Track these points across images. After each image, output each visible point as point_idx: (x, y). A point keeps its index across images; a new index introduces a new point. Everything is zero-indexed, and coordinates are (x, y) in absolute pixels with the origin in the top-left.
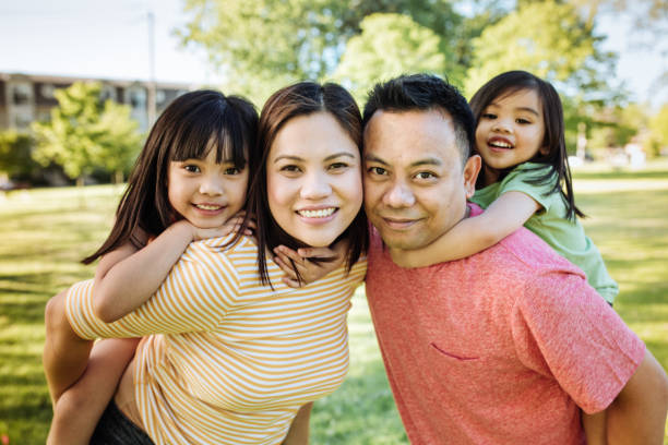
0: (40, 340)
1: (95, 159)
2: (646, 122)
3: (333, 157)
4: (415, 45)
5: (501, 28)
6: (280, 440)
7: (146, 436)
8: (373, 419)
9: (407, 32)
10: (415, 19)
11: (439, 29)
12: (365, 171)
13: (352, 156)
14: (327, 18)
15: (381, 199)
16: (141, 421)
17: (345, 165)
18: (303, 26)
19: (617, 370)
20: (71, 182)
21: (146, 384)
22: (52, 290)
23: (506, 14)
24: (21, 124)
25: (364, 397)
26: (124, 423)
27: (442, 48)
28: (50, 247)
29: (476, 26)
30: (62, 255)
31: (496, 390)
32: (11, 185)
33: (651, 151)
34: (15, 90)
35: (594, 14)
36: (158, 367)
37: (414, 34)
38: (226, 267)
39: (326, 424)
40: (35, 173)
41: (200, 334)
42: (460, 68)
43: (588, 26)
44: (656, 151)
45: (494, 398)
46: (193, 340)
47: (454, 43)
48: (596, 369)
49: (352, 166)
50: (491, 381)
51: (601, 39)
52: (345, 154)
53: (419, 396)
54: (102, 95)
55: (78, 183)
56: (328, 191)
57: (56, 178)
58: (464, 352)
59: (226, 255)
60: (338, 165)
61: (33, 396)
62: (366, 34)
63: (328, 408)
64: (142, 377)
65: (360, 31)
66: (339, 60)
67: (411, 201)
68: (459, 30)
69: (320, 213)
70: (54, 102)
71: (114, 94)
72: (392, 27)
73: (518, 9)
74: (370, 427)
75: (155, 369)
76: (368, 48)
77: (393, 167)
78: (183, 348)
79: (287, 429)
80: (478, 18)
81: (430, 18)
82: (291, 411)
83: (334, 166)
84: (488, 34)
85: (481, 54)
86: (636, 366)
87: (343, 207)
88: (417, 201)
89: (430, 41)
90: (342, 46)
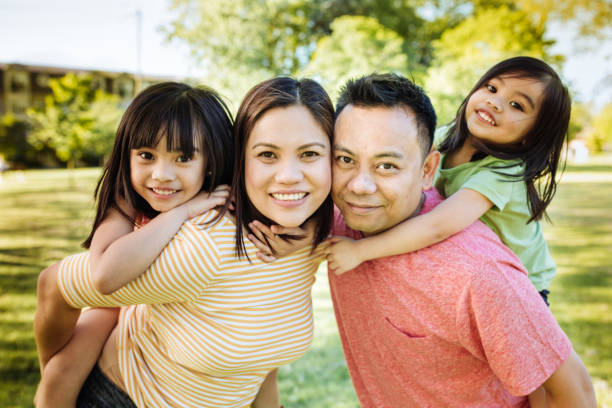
0: (30, 309)
1: (85, 144)
2: (589, 119)
3: (306, 146)
4: (380, 45)
5: (460, 32)
6: (250, 402)
7: (127, 397)
8: (332, 387)
9: (373, 33)
10: (381, 22)
11: (403, 30)
12: (334, 160)
13: (323, 146)
14: (300, 19)
15: (346, 186)
16: (123, 383)
17: (317, 154)
18: (278, 26)
19: (544, 363)
20: (62, 164)
21: (128, 348)
22: (42, 263)
23: (464, 19)
24: (18, 110)
25: (325, 367)
26: (107, 385)
27: (405, 49)
28: (42, 224)
29: (437, 28)
30: (52, 231)
31: (440, 365)
32: (7, 166)
33: (594, 147)
34: (13, 78)
35: (544, 20)
36: (139, 333)
37: (380, 36)
38: (209, 243)
39: (290, 391)
40: (30, 155)
41: (181, 304)
42: (422, 67)
43: (538, 32)
44: (599, 147)
45: (437, 371)
46: (174, 310)
47: (416, 44)
48: (526, 359)
49: (323, 156)
50: (436, 358)
51: (550, 43)
52: (317, 144)
53: (373, 363)
54: (93, 85)
55: (69, 165)
56: (299, 177)
57: (49, 161)
58: (414, 329)
59: (209, 233)
60: (310, 154)
61: (20, 360)
62: (336, 35)
63: (292, 377)
64: (125, 343)
65: (330, 32)
66: (310, 58)
67: (372, 189)
68: (421, 32)
69: (291, 197)
70: (49, 91)
71: (103, 84)
72: (360, 29)
73: (475, 14)
74: (329, 394)
75: (137, 335)
76: (337, 47)
77: (358, 157)
78: (165, 317)
79: (256, 392)
80: (438, 22)
81: (395, 21)
82: (260, 375)
83: (307, 154)
84: (448, 36)
85: (440, 55)
86: (562, 362)
87: (313, 192)
88: (379, 190)
89: (394, 42)
90: (313, 46)
